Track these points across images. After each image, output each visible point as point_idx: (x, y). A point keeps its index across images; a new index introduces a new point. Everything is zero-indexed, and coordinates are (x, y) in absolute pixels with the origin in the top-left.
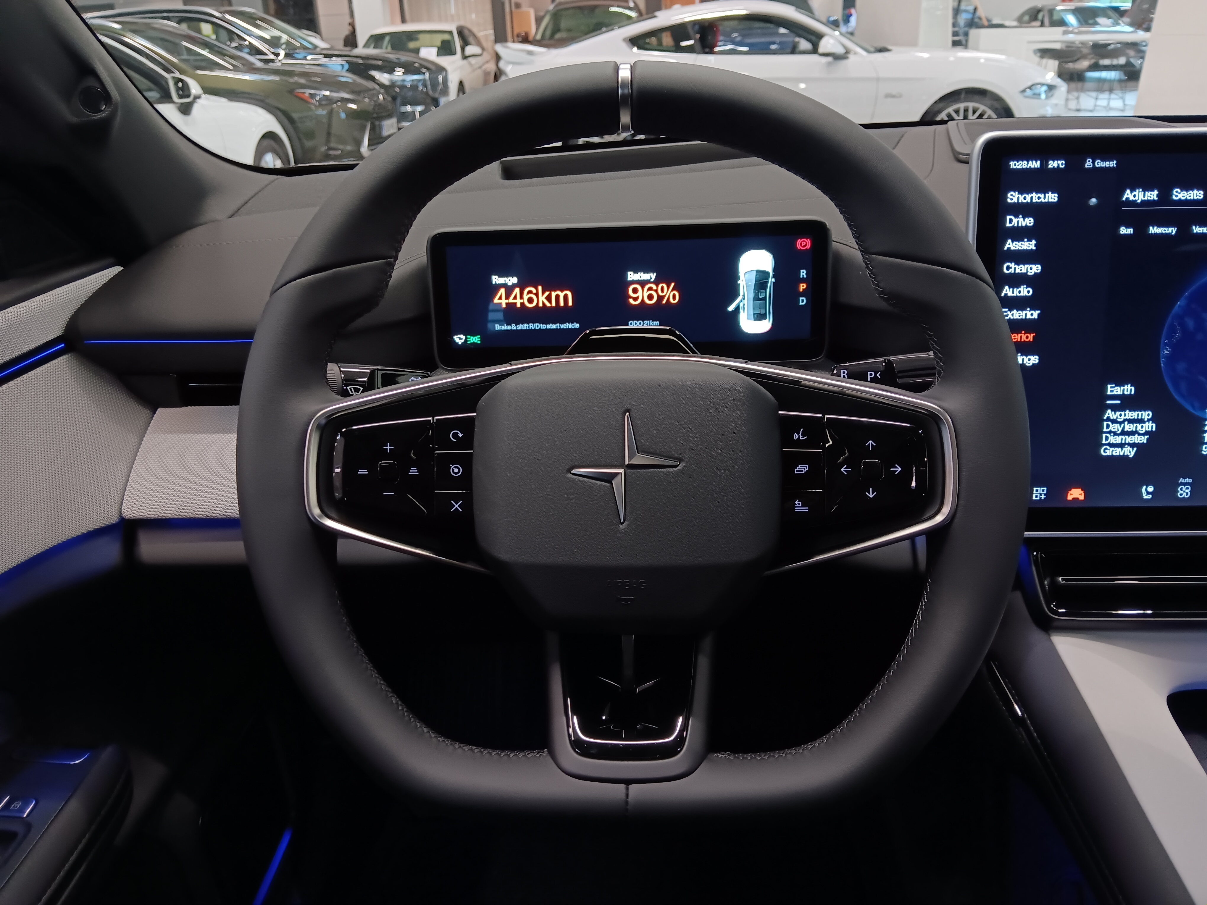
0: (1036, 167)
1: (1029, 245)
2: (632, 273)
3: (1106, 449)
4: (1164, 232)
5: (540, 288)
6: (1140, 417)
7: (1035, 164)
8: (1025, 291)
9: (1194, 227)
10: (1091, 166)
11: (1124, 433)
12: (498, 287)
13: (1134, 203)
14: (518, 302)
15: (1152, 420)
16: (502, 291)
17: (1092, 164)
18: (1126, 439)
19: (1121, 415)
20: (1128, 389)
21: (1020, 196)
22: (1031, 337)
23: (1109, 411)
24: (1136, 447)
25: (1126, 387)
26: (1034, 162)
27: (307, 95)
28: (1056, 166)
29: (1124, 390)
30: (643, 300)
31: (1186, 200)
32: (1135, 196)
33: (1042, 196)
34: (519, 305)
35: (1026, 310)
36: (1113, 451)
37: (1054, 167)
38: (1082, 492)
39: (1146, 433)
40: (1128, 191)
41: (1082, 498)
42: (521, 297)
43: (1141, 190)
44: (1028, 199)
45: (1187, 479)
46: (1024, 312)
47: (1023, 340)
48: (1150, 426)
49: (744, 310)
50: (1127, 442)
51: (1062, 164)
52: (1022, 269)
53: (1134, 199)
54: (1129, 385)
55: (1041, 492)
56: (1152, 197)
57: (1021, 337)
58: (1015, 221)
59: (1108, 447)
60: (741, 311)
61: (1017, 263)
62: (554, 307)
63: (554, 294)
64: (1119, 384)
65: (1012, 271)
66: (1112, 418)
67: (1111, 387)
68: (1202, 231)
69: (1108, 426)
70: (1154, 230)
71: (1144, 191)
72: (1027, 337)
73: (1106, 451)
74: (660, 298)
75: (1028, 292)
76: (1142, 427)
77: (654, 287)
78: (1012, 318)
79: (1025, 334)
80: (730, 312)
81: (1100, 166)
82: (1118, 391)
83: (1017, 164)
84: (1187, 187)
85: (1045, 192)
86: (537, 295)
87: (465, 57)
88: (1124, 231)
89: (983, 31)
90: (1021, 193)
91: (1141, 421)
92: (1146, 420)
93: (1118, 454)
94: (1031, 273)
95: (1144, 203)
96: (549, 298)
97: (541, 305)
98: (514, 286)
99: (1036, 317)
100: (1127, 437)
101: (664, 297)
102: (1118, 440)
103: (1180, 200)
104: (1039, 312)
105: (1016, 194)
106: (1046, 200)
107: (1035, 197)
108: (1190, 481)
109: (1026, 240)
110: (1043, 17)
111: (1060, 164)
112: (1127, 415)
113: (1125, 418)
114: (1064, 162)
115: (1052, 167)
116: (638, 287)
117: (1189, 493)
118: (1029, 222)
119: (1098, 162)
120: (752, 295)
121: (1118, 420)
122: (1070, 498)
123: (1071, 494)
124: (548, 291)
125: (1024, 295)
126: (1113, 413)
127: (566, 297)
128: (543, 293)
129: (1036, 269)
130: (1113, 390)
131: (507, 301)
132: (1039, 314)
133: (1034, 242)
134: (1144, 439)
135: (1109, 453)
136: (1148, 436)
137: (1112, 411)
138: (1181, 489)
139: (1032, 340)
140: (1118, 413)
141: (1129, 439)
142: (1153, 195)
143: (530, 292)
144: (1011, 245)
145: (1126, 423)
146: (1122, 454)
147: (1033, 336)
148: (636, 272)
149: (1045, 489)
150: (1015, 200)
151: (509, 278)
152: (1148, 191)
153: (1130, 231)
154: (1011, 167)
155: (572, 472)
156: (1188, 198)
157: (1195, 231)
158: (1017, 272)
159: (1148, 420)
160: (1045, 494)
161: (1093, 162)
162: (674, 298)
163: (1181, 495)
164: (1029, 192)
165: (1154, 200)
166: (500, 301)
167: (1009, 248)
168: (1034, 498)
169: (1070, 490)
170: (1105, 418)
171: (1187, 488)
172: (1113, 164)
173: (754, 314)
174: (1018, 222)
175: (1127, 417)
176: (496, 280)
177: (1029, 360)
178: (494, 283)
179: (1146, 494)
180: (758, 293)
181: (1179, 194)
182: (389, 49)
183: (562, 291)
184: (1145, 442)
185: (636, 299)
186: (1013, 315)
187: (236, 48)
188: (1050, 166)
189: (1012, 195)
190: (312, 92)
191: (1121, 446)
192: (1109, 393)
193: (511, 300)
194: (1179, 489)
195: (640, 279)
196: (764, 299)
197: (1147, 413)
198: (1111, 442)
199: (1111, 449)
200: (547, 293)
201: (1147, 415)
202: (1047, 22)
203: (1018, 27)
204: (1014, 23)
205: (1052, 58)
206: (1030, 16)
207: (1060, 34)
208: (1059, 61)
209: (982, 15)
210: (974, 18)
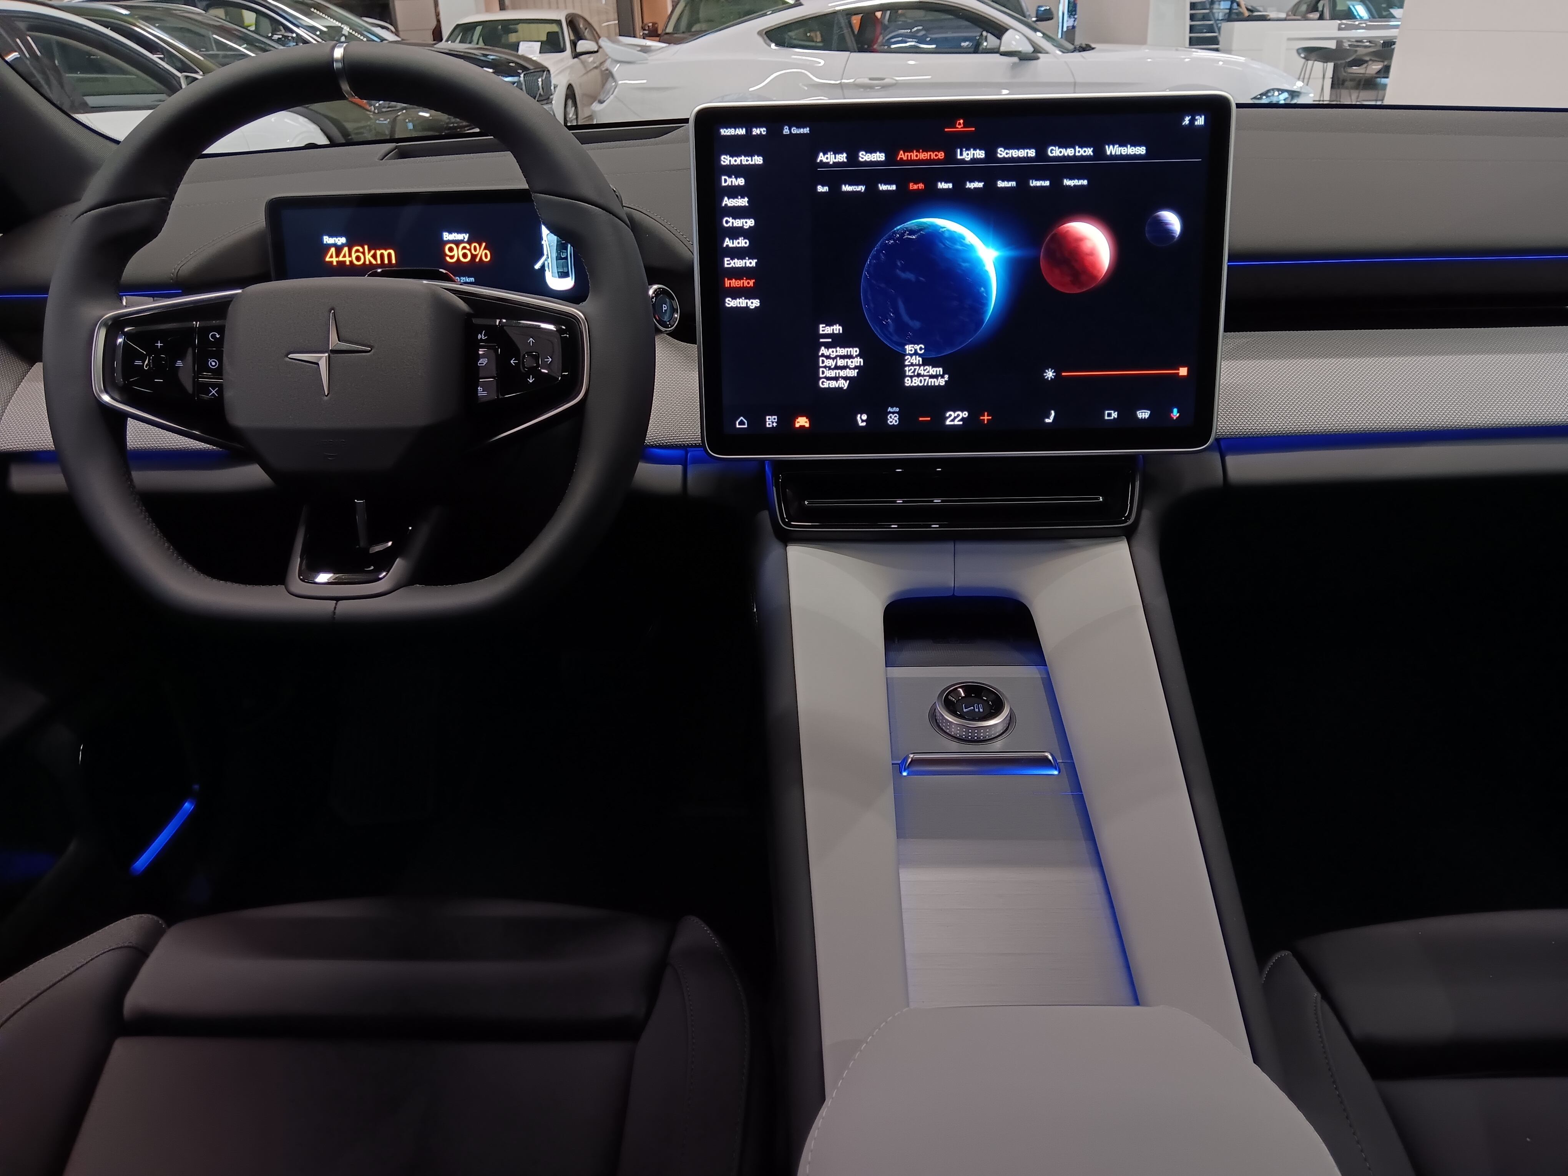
0: (742, 134)
1: (743, 202)
2: (447, 234)
3: (823, 382)
4: (855, 190)
5: (366, 247)
6: (849, 354)
7: (741, 132)
8: (743, 243)
9: (880, 185)
10: (788, 133)
11: (837, 367)
12: (329, 246)
13: (827, 165)
14: (347, 259)
15: (860, 355)
16: (333, 250)
17: (789, 131)
18: (839, 373)
19: (833, 352)
20: (837, 329)
21: (731, 158)
22: (752, 283)
23: (823, 348)
24: (848, 380)
25: (835, 327)
26: (740, 129)
28: (759, 133)
29: (833, 329)
30: (458, 259)
31: (871, 161)
32: (827, 158)
33: (749, 159)
34: (348, 263)
35: (745, 259)
36: (829, 384)
37: (757, 134)
38: (807, 420)
39: (856, 368)
40: (821, 154)
41: (807, 425)
42: (350, 256)
43: (832, 153)
44: (738, 162)
45: (895, 408)
46: (744, 261)
47: (745, 286)
48: (859, 361)
49: (549, 268)
50: (840, 376)
51: (764, 131)
52: (738, 223)
53: (827, 161)
54: (838, 325)
55: (773, 421)
56: (842, 159)
57: (743, 283)
58: (729, 182)
59: (825, 380)
60: (547, 269)
61: (734, 218)
62: (379, 264)
63: (379, 253)
64: (829, 324)
65: (730, 224)
66: (826, 354)
67: (823, 327)
68: (886, 189)
69: (823, 362)
70: (846, 188)
71: (835, 154)
72: (748, 283)
73: (824, 383)
74: (474, 257)
75: (746, 243)
76: (852, 362)
77: (468, 247)
78: (734, 266)
79: (746, 280)
80: (537, 270)
81: (795, 132)
82: (828, 330)
83: (726, 131)
84: (870, 151)
85: (752, 156)
86: (363, 253)
87: (576, 55)
88: (821, 189)
90: (732, 156)
91: (850, 357)
92: (854, 356)
93: (834, 386)
94: (746, 226)
95: (836, 164)
96: (374, 256)
97: (367, 262)
98: (343, 246)
99: (754, 266)
100: (840, 371)
101: (476, 255)
102: (832, 374)
103: (866, 161)
104: (756, 260)
105: (728, 157)
106: (753, 163)
107: (744, 160)
108: (897, 410)
109: (739, 197)
110: (1324, 7)
111: (762, 131)
112: (838, 352)
113: (837, 354)
114: (765, 129)
115: (756, 134)
116: (453, 246)
117: (898, 420)
118: (741, 181)
119: (794, 130)
120: (555, 255)
121: (832, 356)
122: (797, 425)
123: (798, 422)
124: (373, 249)
125: (743, 246)
126: (826, 349)
127: (389, 255)
128: (369, 251)
129: (750, 223)
130: (825, 330)
131: (337, 259)
132: (756, 263)
133: (746, 199)
134: (854, 373)
135: (826, 385)
136: (857, 371)
137: (825, 348)
138: (891, 417)
139: (752, 286)
140: (830, 350)
141: (842, 373)
142: (842, 158)
143: (357, 251)
144: (728, 202)
145: (838, 358)
146: (837, 386)
147: (753, 282)
148: (450, 232)
149: (776, 417)
150: (727, 162)
151: (339, 238)
152: (839, 154)
153: (825, 189)
154: (722, 134)
155: (289, 356)
156: (873, 160)
157: (881, 189)
158: (734, 225)
159: (857, 356)
160: (776, 422)
161: (790, 129)
162: (486, 255)
163: (891, 422)
164: (738, 155)
165: (843, 162)
166: (331, 260)
167: (726, 205)
168: (768, 426)
169: (797, 419)
170: (820, 354)
171: (896, 416)
172: (806, 130)
173: (558, 272)
174: (732, 182)
175: (838, 354)
176: (327, 240)
177: (752, 303)
178: (325, 242)
179: (861, 421)
180: (560, 253)
181: (864, 157)
182: (481, 44)
183: (386, 250)
184: (856, 375)
185: (452, 257)
186: (734, 263)
188: (754, 133)
189: (724, 158)
191: (836, 379)
192: (821, 332)
193: (341, 259)
194: (889, 417)
195: (454, 239)
196: (566, 258)
197: (855, 349)
198: (827, 376)
199: (828, 382)
200: (373, 252)
201: (855, 351)
202: (1327, 14)
203: (1285, 20)
204: (1283, 15)
205: (1324, 61)
206: (1308, 6)
207: (1340, 29)
208: (1334, 65)
209: (1243, 3)
210: (1231, 9)
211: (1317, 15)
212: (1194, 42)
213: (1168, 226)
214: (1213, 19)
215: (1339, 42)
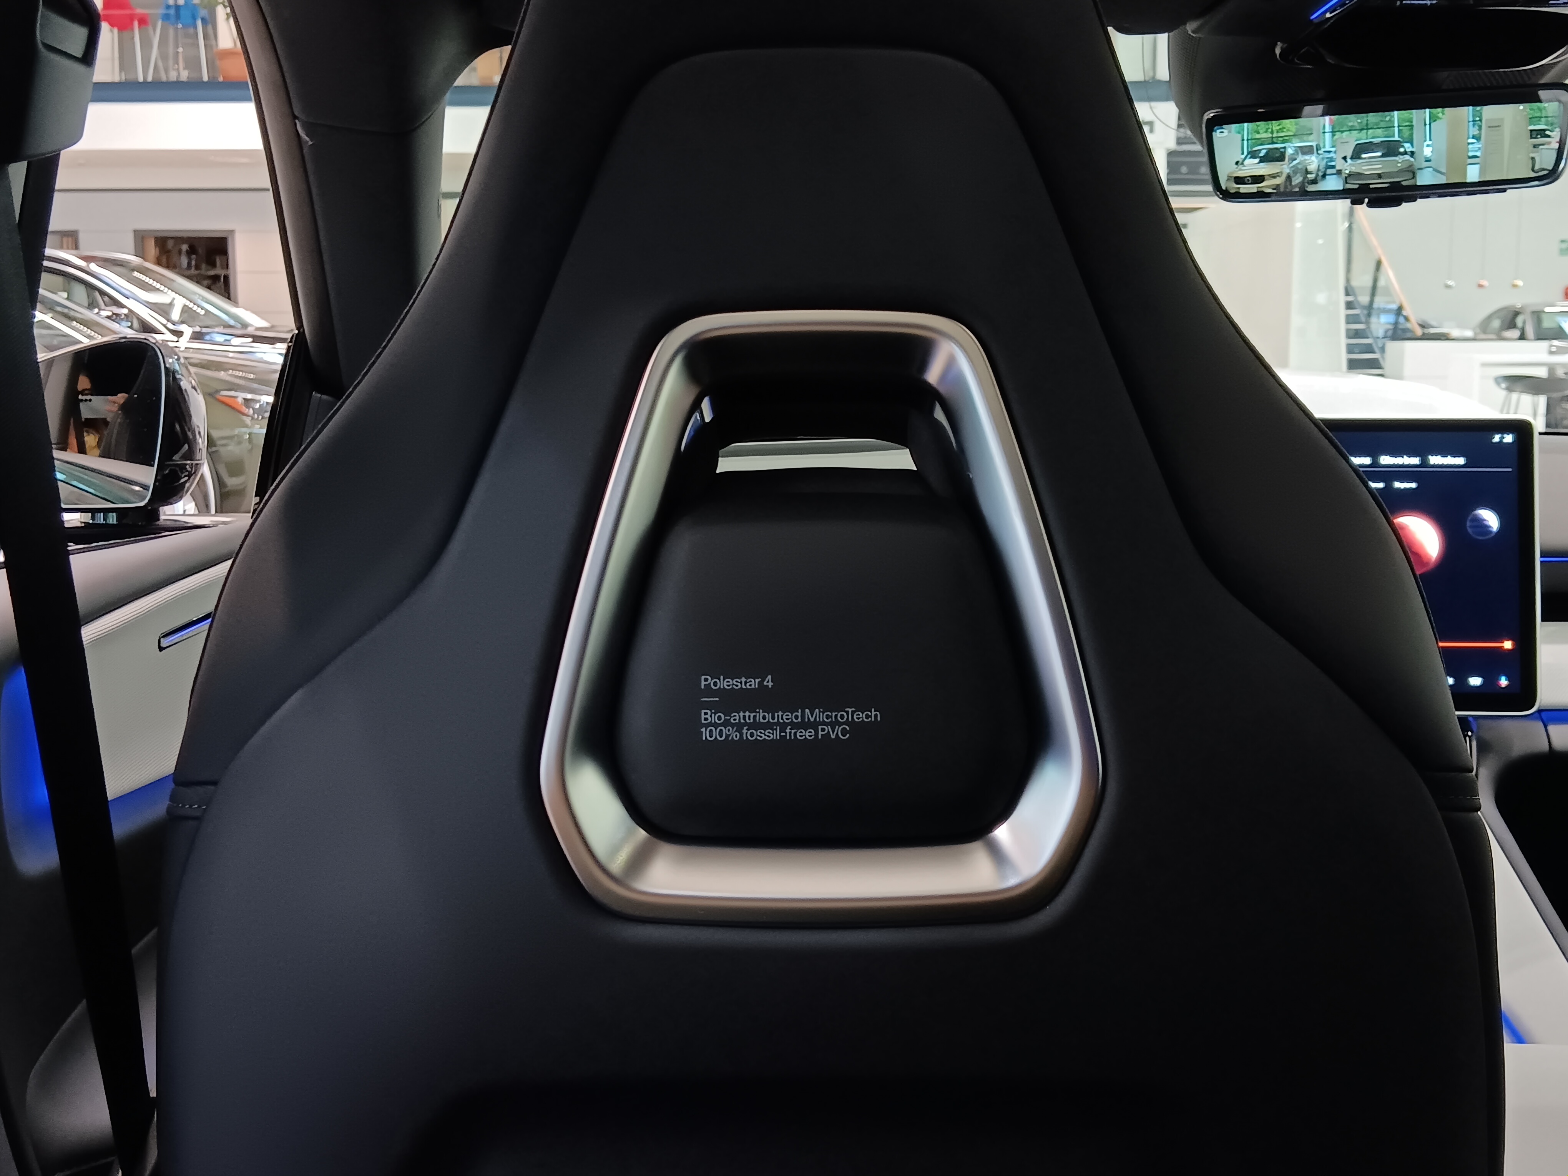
27: (240, 400)
89: (1409, 345)
110: (1524, 323)
187: (108, 317)
190: (249, 396)
202: (1530, 331)
203: (1474, 339)
204: (1469, 333)
205: (1534, 392)
206: (1503, 322)
207: (1551, 353)
208: (1548, 399)
209: (1412, 318)
210: (1396, 324)
211: (1516, 333)
212: (1354, 365)
213: (1485, 522)
214: (1369, 335)
215: (1551, 368)
